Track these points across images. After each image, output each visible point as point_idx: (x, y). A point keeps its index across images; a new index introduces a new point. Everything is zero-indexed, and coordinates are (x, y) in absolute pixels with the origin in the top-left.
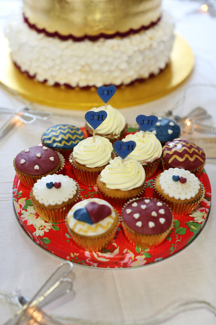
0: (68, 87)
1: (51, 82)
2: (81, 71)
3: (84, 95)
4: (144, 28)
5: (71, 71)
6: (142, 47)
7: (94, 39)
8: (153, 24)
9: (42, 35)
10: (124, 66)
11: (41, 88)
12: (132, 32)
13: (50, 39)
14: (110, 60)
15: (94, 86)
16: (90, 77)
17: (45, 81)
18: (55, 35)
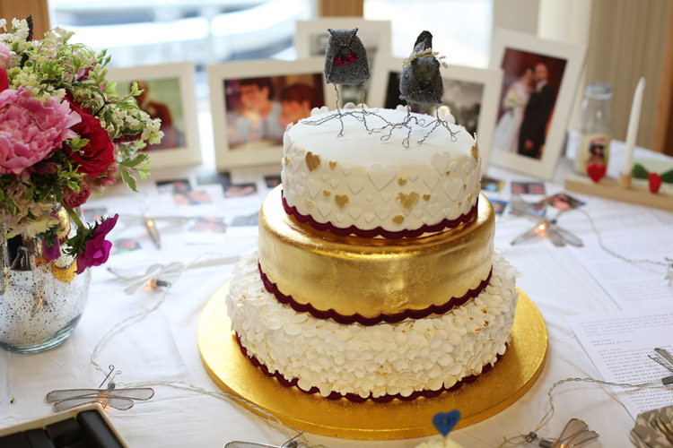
0: (354, 398)
1: (325, 393)
2: (377, 373)
3: (380, 411)
4: (472, 294)
5: (360, 375)
6: (474, 327)
7: (394, 319)
8: (484, 284)
9: (305, 316)
10: (446, 361)
11: (305, 401)
12: (455, 303)
13: (321, 322)
14: (425, 353)
15: (398, 396)
16: (392, 383)
17: (315, 390)
18: (330, 315)
